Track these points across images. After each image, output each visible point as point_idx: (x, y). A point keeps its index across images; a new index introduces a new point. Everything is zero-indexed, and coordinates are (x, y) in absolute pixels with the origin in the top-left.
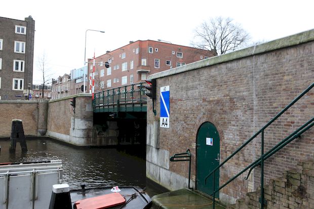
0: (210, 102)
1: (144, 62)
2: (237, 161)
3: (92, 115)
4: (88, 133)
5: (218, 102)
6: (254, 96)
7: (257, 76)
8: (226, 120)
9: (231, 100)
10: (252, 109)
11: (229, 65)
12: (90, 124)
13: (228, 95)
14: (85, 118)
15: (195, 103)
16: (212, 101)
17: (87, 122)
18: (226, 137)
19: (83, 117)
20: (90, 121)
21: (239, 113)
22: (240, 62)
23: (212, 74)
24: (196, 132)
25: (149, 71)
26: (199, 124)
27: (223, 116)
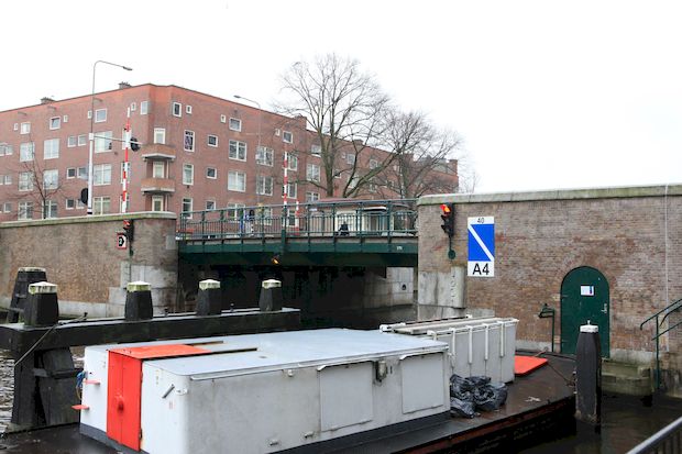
0: (589, 243)
1: (160, 135)
2: (640, 310)
3: (176, 258)
4: (168, 296)
5: (605, 243)
6: (666, 239)
7: (672, 218)
8: (620, 264)
9: (629, 241)
10: (664, 252)
11: (625, 202)
12: (172, 277)
13: (624, 236)
14: (163, 265)
15: (557, 244)
16: (593, 242)
17: (168, 274)
18: (620, 283)
19: (158, 263)
20: (173, 270)
21: (643, 256)
22: (645, 200)
23: (593, 209)
24: (560, 281)
25: (173, 157)
26: (565, 269)
27: (614, 260)
